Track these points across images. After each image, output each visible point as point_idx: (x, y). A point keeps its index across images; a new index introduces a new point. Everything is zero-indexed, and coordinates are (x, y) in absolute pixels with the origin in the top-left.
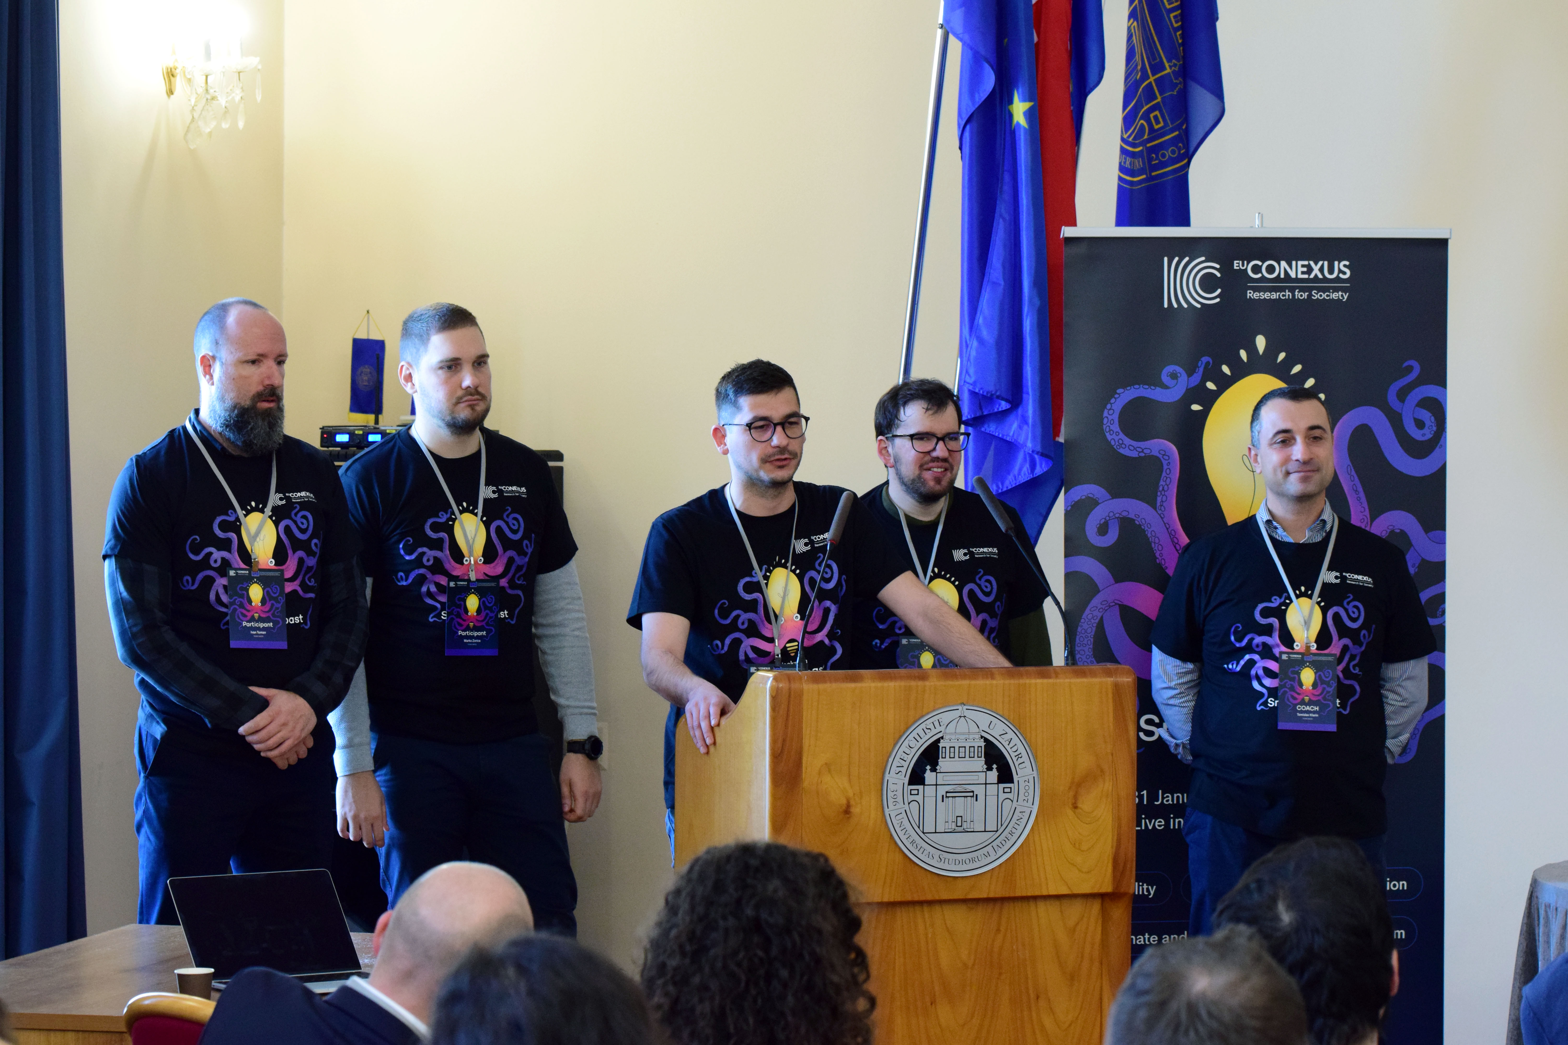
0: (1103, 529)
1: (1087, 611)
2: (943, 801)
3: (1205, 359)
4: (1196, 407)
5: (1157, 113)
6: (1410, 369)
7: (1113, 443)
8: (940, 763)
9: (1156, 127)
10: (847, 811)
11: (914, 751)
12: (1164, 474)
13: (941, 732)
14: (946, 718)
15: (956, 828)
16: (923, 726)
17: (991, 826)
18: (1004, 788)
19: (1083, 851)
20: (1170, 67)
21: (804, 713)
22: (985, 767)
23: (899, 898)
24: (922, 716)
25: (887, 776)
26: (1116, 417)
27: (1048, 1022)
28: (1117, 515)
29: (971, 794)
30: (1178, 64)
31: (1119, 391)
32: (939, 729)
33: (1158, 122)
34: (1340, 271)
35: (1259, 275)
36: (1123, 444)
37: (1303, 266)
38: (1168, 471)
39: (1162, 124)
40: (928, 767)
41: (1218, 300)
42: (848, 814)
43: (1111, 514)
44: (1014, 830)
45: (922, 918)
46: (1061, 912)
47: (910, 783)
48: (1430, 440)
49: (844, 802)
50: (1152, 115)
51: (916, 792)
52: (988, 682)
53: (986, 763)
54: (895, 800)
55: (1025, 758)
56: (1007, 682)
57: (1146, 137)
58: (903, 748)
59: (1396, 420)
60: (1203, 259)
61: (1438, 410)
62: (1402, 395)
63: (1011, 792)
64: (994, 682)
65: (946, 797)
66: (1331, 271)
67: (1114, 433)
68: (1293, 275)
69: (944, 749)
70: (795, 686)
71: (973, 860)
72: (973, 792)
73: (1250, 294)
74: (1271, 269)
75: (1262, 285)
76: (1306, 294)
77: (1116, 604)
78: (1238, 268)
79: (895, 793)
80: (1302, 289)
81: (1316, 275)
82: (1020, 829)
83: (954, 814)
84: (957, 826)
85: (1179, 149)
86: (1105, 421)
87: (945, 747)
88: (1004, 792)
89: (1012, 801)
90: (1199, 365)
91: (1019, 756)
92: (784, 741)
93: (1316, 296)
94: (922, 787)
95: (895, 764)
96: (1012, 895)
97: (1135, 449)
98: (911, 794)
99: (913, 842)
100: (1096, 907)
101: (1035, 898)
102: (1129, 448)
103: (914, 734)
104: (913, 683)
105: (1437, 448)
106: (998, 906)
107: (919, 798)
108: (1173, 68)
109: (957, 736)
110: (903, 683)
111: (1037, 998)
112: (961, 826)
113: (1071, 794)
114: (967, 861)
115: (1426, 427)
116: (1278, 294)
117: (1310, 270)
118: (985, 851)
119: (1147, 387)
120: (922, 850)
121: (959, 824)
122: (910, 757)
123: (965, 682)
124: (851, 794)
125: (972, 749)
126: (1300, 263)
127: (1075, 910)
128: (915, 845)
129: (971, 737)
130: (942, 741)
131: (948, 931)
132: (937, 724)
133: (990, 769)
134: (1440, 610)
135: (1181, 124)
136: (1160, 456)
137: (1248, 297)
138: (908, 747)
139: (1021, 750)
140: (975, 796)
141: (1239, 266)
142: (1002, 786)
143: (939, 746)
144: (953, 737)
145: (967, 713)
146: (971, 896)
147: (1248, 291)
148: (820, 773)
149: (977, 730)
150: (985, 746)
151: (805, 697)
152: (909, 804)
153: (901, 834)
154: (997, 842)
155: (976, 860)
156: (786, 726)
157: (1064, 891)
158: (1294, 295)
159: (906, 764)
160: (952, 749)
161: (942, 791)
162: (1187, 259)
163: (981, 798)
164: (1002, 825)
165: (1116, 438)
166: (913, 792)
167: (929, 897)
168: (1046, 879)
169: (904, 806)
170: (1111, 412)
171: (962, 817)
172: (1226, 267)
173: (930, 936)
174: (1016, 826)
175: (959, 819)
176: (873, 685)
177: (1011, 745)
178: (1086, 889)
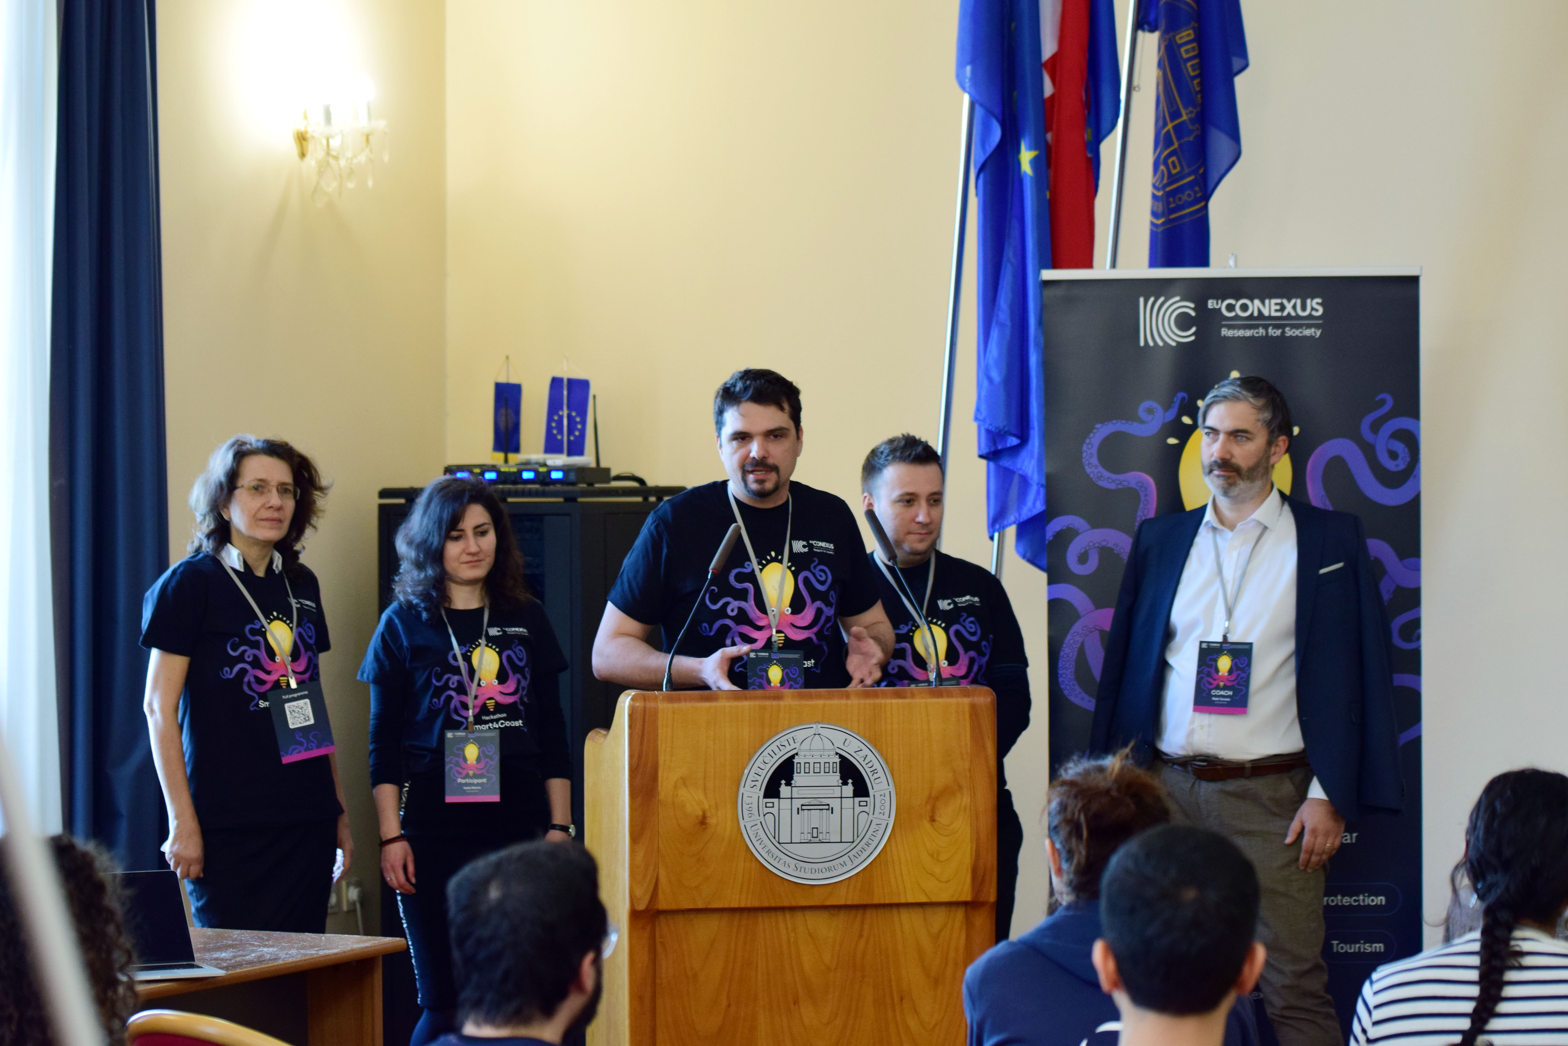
0: (1083, 559)
1: (1069, 637)
2: (798, 813)
3: (1181, 395)
4: (1172, 441)
5: (1174, 158)
6: (1383, 402)
7: (1092, 476)
8: (794, 778)
9: (1174, 172)
10: (703, 822)
11: (768, 766)
12: (1142, 505)
13: (795, 748)
14: (800, 735)
15: (812, 839)
16: (778, 743)
17: (848, 836)
18: (860, 802)
19: (941, 862)
20: (1187, 114)
21: (660, 731)
22: (841, 781)
23: (756, 904)
24: (777, 734)
25: (742, 790)
26: (1094, 451)
27: (912, 1023)
28: (1097, 545)
29: (827, 807)
30: (1195, 111)
31: (1098, 426)
32: (793, 746)
33: (1175, 167)
34: (1313, 309)
35: (1232, 314)
36: (1101, 477)
37: (1276, 304)
38: (1146, 502)
39: (1178, 169)
40: (783, 782)
41: (1193, 338)
42: (704, 825)
43: (1091, 544)
44: (870, 842)
45: (783, 924)
46: (925, 920)
47: (766, 796)
48: (1403, 471)
49: (700, 813)
50: (1170, 161)
51: (771, 805)
52: (843, 702)
53: (841, 778)
54: (750, 812)
55: (880, 773)
56: (862, 701)
57: (1165, 181)
58: (758, 763)
59: (1369, 451)
60: (1177, 298)
61: (1412, 442)
62: (1375, 427)
63: (866, 806)
64: (849, 702)
65: (802, 809)
66: (1304, 308)
67: (1092, 466)
68: (1266, 313)
69: (799, 765)
70: (650, 705)
71: (830, 869)
72: (828, 805)
73: (1225, 332)
74: (1244, 308)
75: (1236, 323)
76: (1280, 331)
77: (1096, 629)
78: (1212, 307)
79: (750, 805)
80: (1276, 327)
81: (1289, 314)
82: (877, 840)
83: (809, 826)
84: (813, 837)
85: (1196, 193)
86: (1084, 455)
87: (800, 763)
88: (860, 806)
89: (868, 814)
90: (1175, 400)
91: (874, 772)
92: (640, 756)
93: (1289, 332)
94: (778, 799)
95: (751, 778)
96: (869, 902)
97: (1113, 481)
98: (766, 807)
99: (769, 852)
100: (959, 915)
101: (898, 906)
102: (1107, 480)
103: (769, 750)
104: (768, 703)
105: (1411, 479)
106: (861, 912)
107: (775, 811)
108: (1190, 115)
109: (812, 753)
110: (757, 703)
111: (902, 1000)
112: (817, 837)
113: (929, 807)
114: (824, 870)
115: (1400, 458)
116: (1252, 331)
117: (1283, 308)
118: (841, 860)
119: (1123, 422)
120: (778, 859)
121: (815, 835)
122: (765, 772)
123: (820, 702)
124: (706, 806)
125: (827, 765)
126: (1274, 301)
127: (938, 917)
128: (770, 854)
129: (826, 753)
130: (796, 757)
131: (810, 935)
132: (791, 741)
133: (845, 783)
134: (1416, 635)
135: (1199, 168)
136: (1138, 488)
137: (1222, 335)
138: (763, 762)
139: (877, 766)
140: (830, 809)
141: (1213, 305)
142: (857, 799)
143: (793, 762)
144: (808, 753)
145: (822, 731)
146: (829, 903)
147: (1223, 329)
148: (675, 787)
149: (832, 747)
150: (840, 762)
151: (660, 715)
152: (764, 815)
153: (757, 844)
154: (854, 852)
155: (833, 869)
156: (642, 743)
157: (924, 899)
158: (1267, 333)
159: (760, 779)
160: (807, 765)
161: (797, 803)
162: (1162, 299)
163: (837, 810)
164: (858, 837)
165: (1096, 471)
166: (768, 805)
167: (786, 903)
168: (905, 888)
169: (759, 818)
170: (1090, 446)
171: (817, 828)
172: (1201, 306)
173: (792, 940)
174: (873, 838)
175: (815, 830)
176: (728, 704)
177: (867, 761)
178: (945, 897)
